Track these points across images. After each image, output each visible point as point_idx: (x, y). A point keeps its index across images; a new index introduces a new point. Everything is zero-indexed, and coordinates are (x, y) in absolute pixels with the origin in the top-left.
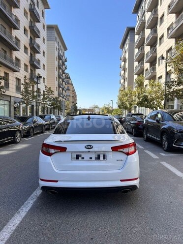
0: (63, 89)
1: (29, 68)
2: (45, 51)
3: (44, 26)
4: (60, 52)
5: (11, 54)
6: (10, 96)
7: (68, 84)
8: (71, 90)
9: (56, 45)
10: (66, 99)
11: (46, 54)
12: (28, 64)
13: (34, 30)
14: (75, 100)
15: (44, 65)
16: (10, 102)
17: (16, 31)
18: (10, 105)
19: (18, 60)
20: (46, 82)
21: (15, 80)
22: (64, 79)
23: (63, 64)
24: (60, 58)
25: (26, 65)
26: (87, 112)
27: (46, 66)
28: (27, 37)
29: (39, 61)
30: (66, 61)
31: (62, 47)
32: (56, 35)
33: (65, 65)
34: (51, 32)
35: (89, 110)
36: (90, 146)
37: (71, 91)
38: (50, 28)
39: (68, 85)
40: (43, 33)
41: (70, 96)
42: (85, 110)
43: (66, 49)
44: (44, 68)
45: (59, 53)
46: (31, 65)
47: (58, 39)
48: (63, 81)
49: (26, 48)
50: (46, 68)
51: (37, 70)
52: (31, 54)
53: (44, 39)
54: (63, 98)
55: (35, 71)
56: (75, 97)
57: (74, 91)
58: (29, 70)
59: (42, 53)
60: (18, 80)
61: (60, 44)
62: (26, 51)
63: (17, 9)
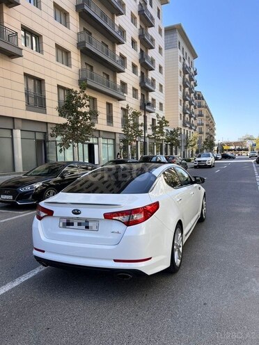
0: (191, 116)
1: (139, 92)
2: (163, 65)
3: (160, 30)
4: (187, 62)
5: (115, 77)
6: (115, 133)
7: (200, 107)
8: (205, 115)
9: (180, 53)
10: (195, 130)
11: (163, 69)
12: (138, 87)
13: (144, 39)
14: (213, 130)
15: (161, 86)
16: (114, 140)
17: (120, 46)
18: (114, 144)
19: (124, 84)
20: (164, 109)
21: (120, 111)
22: (193, 101)
23: (191, 79)
24: (185, 70)
25: (134, 90)
26: (233, 147)
27: (164, 86)
28: (136, 50)
29: (153, 80)
30: (196, 74)
31: (189, 55)
32: (179, 38)
33: (193, 80)
34: (172, 35)
35: (236, 144)
36: (78, 210)
37: (205, 118)
38: (169, 30)
39: (200, 109)
40: (159, 41)
41: (202, 124)
42: (229, 144)
43: (195, 56)
44: (161, 90)
45: (184, 64)
46: (142, 88)
47: (182, 44)
48: (191, 104)
49: (134, 66)
50: (164, 89)
51: (150, 94)
52: (142, 73)
53: (160, 49)
54: (191, 128)
55: (148, 95)
56: (211, 126)
57: (210, 117)
58: (139, 96)
59: (157, 68)
60: (125, 110)
61: (186, 50)
62: (134, 71)
63: (121, 16)
